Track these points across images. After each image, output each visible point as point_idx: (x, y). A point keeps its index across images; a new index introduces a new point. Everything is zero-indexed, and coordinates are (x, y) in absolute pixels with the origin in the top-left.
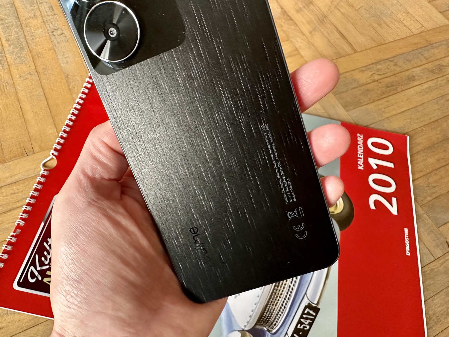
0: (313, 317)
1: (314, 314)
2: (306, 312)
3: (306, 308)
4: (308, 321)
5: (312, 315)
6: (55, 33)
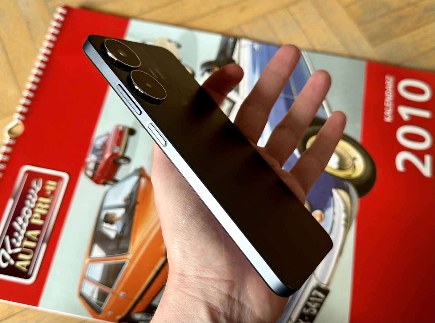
0: (321, 300)
1: (323, 296)
2: (314, 293)
3: (314, 289)
4: (316, 304)
5: (320, 297)
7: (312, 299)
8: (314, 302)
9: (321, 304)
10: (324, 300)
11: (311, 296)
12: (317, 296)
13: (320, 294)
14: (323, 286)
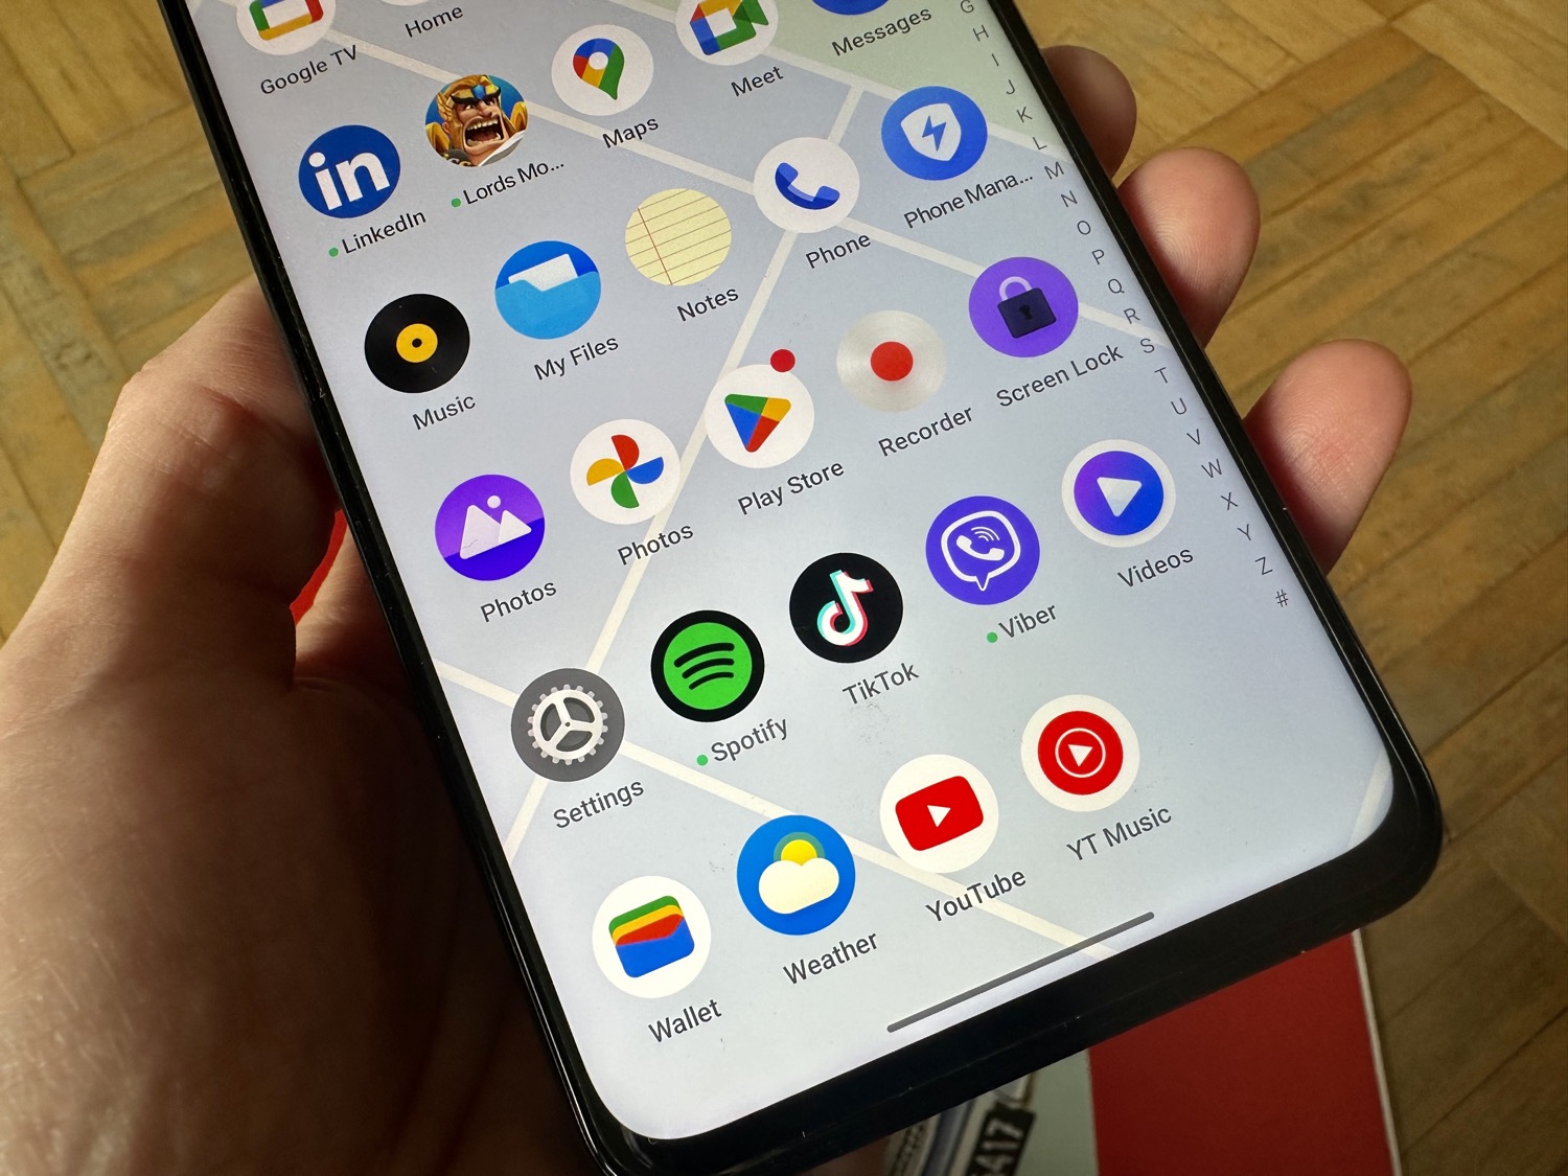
0: (1012, 1146)
1: (1017, 1134)
2: (991, 1129)
3: (989, 1117)
4: (1001, 1161)
5: (1011, 1139)
6: (65, 360)
7: (988, 1145)
8: (995, 1153)
9: (1017, 1155)
10: (1022, 1142)
11: (983, 1136)
12: (1000, 1136)
13: (1009, 1129)
14: (1014, 1106)
